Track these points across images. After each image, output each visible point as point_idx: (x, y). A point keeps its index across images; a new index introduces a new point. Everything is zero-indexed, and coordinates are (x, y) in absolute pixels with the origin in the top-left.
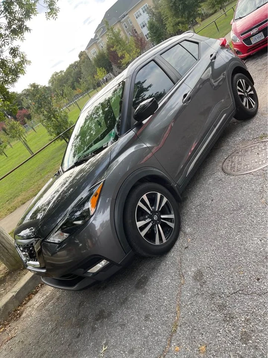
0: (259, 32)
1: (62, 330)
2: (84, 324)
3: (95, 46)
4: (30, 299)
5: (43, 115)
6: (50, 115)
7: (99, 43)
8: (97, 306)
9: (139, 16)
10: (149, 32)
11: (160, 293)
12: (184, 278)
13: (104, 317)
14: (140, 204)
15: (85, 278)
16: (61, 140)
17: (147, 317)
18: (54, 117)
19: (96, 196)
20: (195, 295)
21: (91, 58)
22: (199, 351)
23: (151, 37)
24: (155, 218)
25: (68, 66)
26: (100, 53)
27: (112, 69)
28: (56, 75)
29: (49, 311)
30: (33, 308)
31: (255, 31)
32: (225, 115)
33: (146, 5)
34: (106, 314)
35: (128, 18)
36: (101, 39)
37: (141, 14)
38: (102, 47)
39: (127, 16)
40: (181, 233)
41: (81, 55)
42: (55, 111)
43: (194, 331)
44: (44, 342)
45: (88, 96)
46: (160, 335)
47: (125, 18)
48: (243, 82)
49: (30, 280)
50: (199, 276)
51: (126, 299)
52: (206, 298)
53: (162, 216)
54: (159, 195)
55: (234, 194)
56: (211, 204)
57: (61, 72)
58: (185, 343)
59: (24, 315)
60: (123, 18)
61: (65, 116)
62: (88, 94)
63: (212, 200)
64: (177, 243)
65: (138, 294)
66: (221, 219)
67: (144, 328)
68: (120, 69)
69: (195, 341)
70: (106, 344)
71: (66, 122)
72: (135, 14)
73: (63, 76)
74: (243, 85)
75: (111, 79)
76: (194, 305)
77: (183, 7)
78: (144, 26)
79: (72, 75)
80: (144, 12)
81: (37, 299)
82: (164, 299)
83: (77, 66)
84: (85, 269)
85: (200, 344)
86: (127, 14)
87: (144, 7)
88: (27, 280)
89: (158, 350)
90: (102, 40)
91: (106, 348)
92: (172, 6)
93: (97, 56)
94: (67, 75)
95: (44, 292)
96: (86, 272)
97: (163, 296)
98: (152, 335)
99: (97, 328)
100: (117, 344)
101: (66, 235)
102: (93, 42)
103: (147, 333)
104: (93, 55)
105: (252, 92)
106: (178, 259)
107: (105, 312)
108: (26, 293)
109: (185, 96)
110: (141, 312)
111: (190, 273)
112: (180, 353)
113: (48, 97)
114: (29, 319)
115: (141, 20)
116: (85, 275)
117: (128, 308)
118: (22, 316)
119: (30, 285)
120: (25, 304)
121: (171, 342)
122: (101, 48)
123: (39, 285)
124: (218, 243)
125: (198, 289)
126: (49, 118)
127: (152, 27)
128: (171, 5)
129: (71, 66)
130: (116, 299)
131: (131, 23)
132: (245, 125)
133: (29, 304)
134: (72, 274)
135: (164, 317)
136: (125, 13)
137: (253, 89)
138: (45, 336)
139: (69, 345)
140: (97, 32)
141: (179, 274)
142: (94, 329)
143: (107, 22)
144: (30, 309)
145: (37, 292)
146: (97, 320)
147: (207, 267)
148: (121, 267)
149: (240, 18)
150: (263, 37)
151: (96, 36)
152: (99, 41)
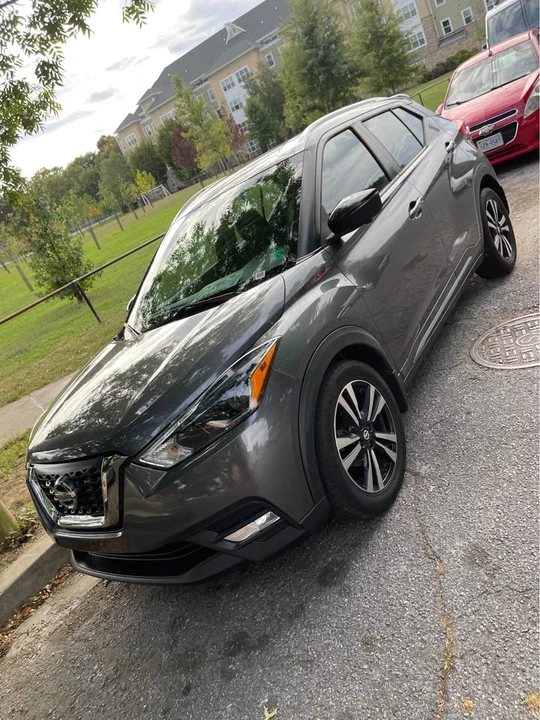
0: (494, 132)
1: (135, 681)
2: (195, 665)
3: (135, 128)
4: (24, 618)
5: (30, 240)
6: (44, 245)
7: (144, 125)
8: (224, 624)
9: (229, 87)
10: (247, 119)
11: (388, 593)
12: (441, 561)
13: (250, 648)
14: (341, 400)
15: (217, 552)
16: (62, 298)
17: (368, 643)
18: (52, 248)
19: (262, 369)
20: (480, 595)
21: (124, 151)
22: (527, 705)
23: (249, 129)
24: (366, 435)
25: (72, 160)
26: (143, 144)
27: (166, 178)
28: (43, 174)
29: (86, 640)
30: (38, 637)
31: (486, 129)
32: (470, 258)
33: (246, 69)
34: (253, 640)
35: (208, 87)
36: (148, 118)
37: (233, 84)
38: (150, 133)
39: (207, 83)
40: (407, 475)
41: (102, 143)
42: (55, 236)
43: (501, 666)
44: (88, 709)
45: (116, 221)
46: (415, 679)
47: (201, 86)
48: (495, 205)
49: (25, 573)
50: (477, 556)
51: (301, 607)
52: (509, 599)
53: (378, 435)
54: (373, 389)
55: (518, 402)
56: (467, 421)
57: (55, 169)
58: (485, 691)
59: (13, 652)
60: (198, 84)
61: (76, 249)
62: (117, 217)
63: (469, 413)
64: (404, 493)
65: (331, 595)
66: (498, 447)
67: (366, 667)
68: (181, 180)
69: (508, 686)
70: (271, 706)
71: (78, 262)
72: (223, 80)
73: (58, 178)
74: (495, 211)
75: (162, 196)
76: (484, 615)
77: (327, 78)
78: (237, 107)
79: (81, 178)
80: (240, 81)
81: (45, 618)
82: (404, 606)
83: (92, 162)
84: (220, 532)
85: (524, 692)
86: (206, 80)
87: (241, 72)
88: (18, 574)
89: (418, 710)
90: (151, 120)
91: (275, 712)
92: (305, 74)
93: (138, 150)
94: (69, 178)
95: (62, 602)
96: (222, 539)
97: (398, 598)
98: (391, 680)
99: (237, 671)
100: (300, 703)
101: (185, 452)
102: (131, 122)
103: (377, 676)
104: (129, 145)
105: (507, 228)
106: (414, 525)
107: (248, 637)
108: (17, 603)
109: (412, 204)
110: (349, 632)
111: (454, 552)
112: (477, 712)
113: (45, 205)
114: (32, 661)
115: (233, 95)
116: (220, 545)
117: (309, 626)
118: (8, 655)
119: (25, 584)
120: (13, 628)
121: (445, 692)
122: (146, 135)
123: (47, 587)
124: (507, 494)
125: (485, 582)
126: (41, 250)
127: (252, 111)
128: (304, 71)
129: (79, 162)
130: (273, 610)
131: (213, 97)
132: (495, 287)
133: (23, 628)
134: (187, 543)
135: (412, 641)
136: (203, 77)
137: (508, 222)
138: (90, 695)
139: (164, 713)
140: (142, 102)
141: (427, 554)
142: (227, 676)
143: (178, 81)
144: (29, 640)
145: (43, 602)
146: (233, 654)
147: (493, 540)
148: (303, 531)
149: (458, 104)
150: (502, 143)
151: (139, 110)
152: (145, 120)
